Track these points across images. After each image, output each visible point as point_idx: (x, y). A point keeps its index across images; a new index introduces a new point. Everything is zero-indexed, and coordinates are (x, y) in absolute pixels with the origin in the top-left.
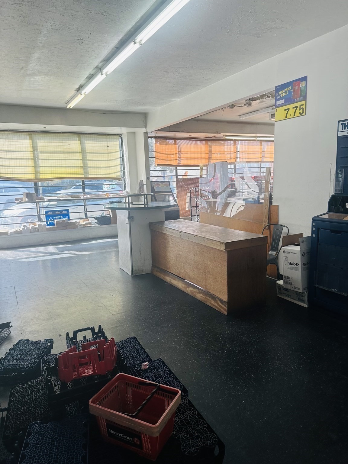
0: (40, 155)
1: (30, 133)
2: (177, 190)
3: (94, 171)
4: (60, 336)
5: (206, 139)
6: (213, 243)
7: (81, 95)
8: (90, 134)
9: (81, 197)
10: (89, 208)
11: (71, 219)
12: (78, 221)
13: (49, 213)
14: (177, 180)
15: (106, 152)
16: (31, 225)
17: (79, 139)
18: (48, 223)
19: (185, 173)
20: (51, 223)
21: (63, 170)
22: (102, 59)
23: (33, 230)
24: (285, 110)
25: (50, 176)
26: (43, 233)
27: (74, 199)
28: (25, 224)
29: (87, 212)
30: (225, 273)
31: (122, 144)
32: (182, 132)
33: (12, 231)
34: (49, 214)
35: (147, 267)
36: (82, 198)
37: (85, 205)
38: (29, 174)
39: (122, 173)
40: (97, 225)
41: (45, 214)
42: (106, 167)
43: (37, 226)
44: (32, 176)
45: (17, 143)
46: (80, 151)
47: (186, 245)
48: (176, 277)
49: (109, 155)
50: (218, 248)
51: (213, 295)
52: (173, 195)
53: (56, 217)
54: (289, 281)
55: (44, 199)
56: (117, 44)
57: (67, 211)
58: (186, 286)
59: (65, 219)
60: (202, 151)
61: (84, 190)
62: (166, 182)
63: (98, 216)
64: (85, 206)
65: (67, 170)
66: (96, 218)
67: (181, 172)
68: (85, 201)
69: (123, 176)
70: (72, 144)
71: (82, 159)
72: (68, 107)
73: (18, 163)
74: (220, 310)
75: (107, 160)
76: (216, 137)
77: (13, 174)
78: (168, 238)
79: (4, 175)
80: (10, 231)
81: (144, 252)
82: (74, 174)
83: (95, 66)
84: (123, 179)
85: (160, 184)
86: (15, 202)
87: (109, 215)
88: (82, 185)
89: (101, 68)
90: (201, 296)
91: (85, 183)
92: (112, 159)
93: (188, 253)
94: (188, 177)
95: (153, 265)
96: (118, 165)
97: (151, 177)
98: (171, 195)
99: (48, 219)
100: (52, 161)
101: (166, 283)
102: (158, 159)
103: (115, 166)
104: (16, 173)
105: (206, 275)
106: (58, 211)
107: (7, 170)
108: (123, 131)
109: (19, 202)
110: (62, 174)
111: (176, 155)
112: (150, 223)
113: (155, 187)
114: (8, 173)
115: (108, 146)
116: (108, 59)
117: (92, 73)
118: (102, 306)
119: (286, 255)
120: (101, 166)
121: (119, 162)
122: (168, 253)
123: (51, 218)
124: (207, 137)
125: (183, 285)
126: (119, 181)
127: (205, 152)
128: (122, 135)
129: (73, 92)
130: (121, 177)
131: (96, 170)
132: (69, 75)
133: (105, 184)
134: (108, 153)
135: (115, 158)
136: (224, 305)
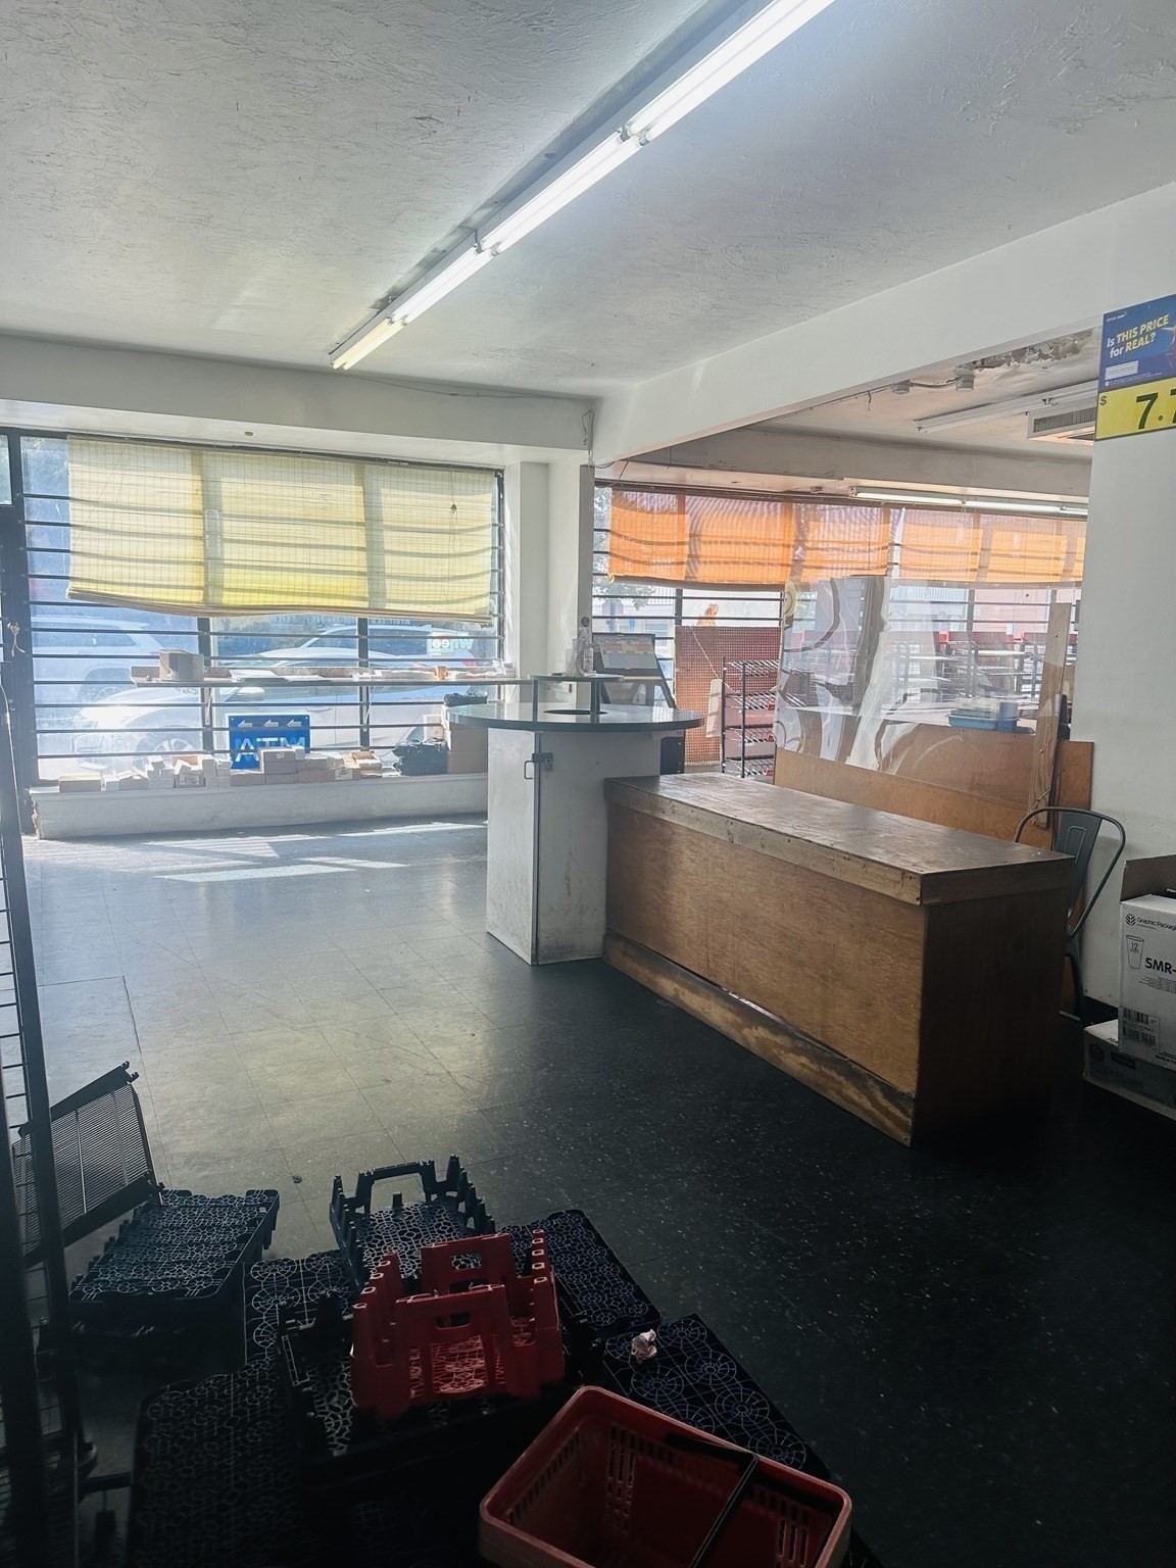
0: (229, 527)
1: (197, 448)
2: (677, 666)
3: (401, 588)
4: (298, 1180)
5: (788, 497)
6: (870, 870)
7: (391, 322)
8: (399, 462)
9: (351, 676)
10: (376, 715)
11: (314, 749)
12: (336, 755)
13: (243, 724)
14: (677, 632)
15: (447, 527)
16: (180, 763)
17: (361, 481)
18: (238, 759)
19: (709, 611)
20: (247, 759)
21: (299, 581)
22: (490, 196)
23: (188, 780)
24: (1140, 399)
25: (253, 599)
26: (216, 791)
27: (328, 681)
28: (158, 759)
29: (368, 726)
30: (915, 988)
31: (501, 501)
32: (712, 468)
33: (115, 777)
34: (244, 728)
35: (589, 936)
36: (356, 678)
37: (364, 705)
38: (184, 587)
39: (494, 599)
40: (398, 774)
41: (227, 726)
42: (442, 579)
43: (199, 767)
44: (195, 597)
45: (150, 481)
46: (362, 519)
47: (748, 869)
48: (698, 982)
49: (457, 536)
50: (890, 892)
51: (854, 1066)
52: (666, 684)
53: (264, 740)
54: (1145, 1032)
55: (229, 676)
56: (556, 140)
57: (304, 720)
58: (739, 1020)
59: (294, 748)
60: (772, 537)
61: (363, 653)
62: (641, 639)
63: (403, 744)
64: (365, 707)
65: (313, 583)
66: (398, 750)
67: (695, 608)
68: (364, 688)
69: (496, 612)
70: (334, 494)
71: (364, 546)
72: (336, 366)
73: (149, 548)
74: (882, 1123)
75: (449, 556)
76: (824, 491)
77: (129, 584)
78: (676, 837)
79: (102, 589)
80: (107, 779)
81: (581, 882)
82: (336, 596)
83: (459, 222)
84: (495, 621)
85: (623, 643)
86: (132, 679)
87: (441, 740)
88: (357, 634)
89: (476, 231)
90: (803, 1065)
91: (369, 627)
92: (464, 550)
93: (757, 900)
94: (719, 623)
95: (608, 929)
96: (483, 573)
97: (594, 620)
98: (658, 683)
99: (237, 745)
100: (264, 549)
101: (658, 1001)
102: (618, 556)
103: (472, 576)
104: (142, 582)
105: (827, 986)
106: (273, 718)
107: (110, 571)
108: (509, 456)
109: (144, 680)
110: (294, 594)
111: (680, 547)
112: (607, 781)
113: (605, 653)
114: (116, 580)
115: (454, 507)
116: (509, 200)
117: (441, 247)
118: (439, 1075)
119: (1137, 930)
120: (428, 573)
121: (486, 561)
122: (675, 894)
123: (247, 740)
124: (793, 488)
125: (730, 1016)
126: (482, 626)
127: (781, 542)
128: (502, 471)
129: (364, 312)
130: (491, 613)
131: (407, 588)
132: (361, 250)
133: (434, 634)
134: (451, 532)
135: (475, 549)
136: (898, 1106)
